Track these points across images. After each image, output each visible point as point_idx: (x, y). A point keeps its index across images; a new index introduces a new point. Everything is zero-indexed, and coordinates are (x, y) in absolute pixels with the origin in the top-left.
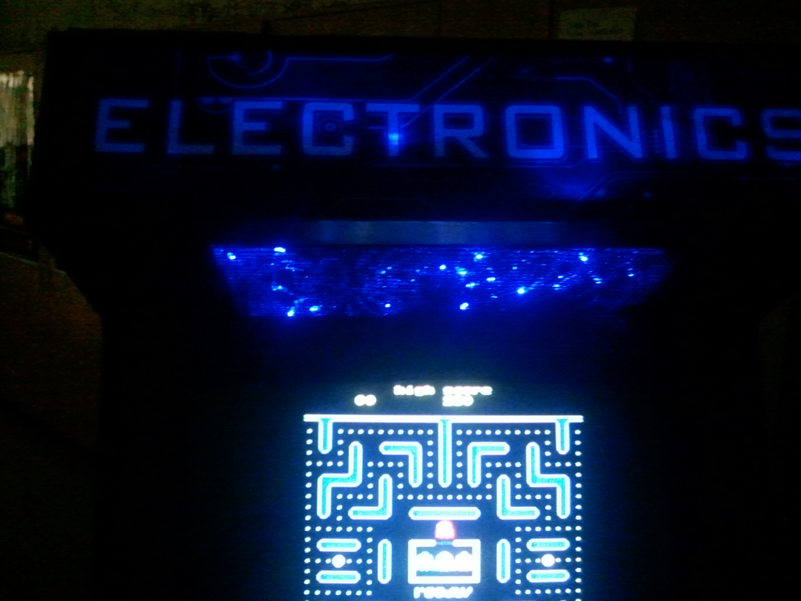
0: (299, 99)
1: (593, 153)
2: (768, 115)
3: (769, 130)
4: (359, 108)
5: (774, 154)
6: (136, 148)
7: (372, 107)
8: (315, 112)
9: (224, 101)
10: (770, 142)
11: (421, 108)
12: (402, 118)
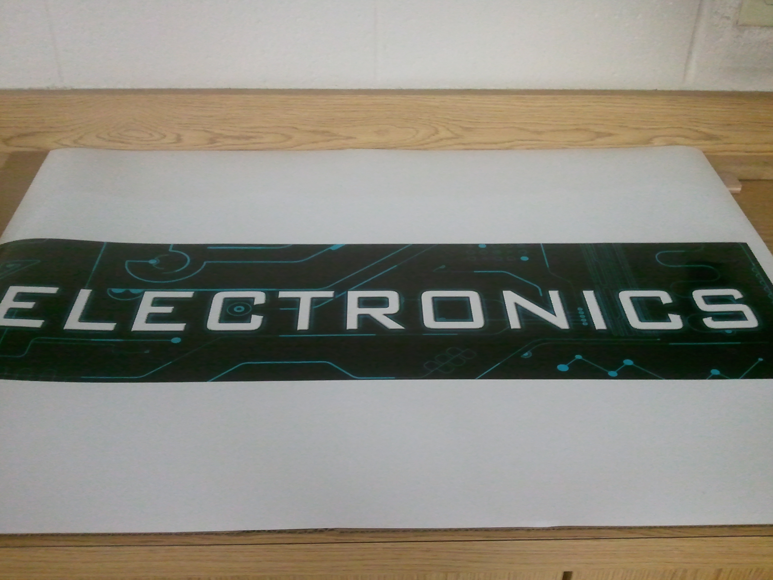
0: (211, 290)
1: (515, 324)
2: (698, 295)
3: (704, 307)
4: (272, 296)
7: (284, 294)
8: (225, 299)
9: (133, 291)
10: (707, 314)
11: (335, 294)
12: (315, 301)
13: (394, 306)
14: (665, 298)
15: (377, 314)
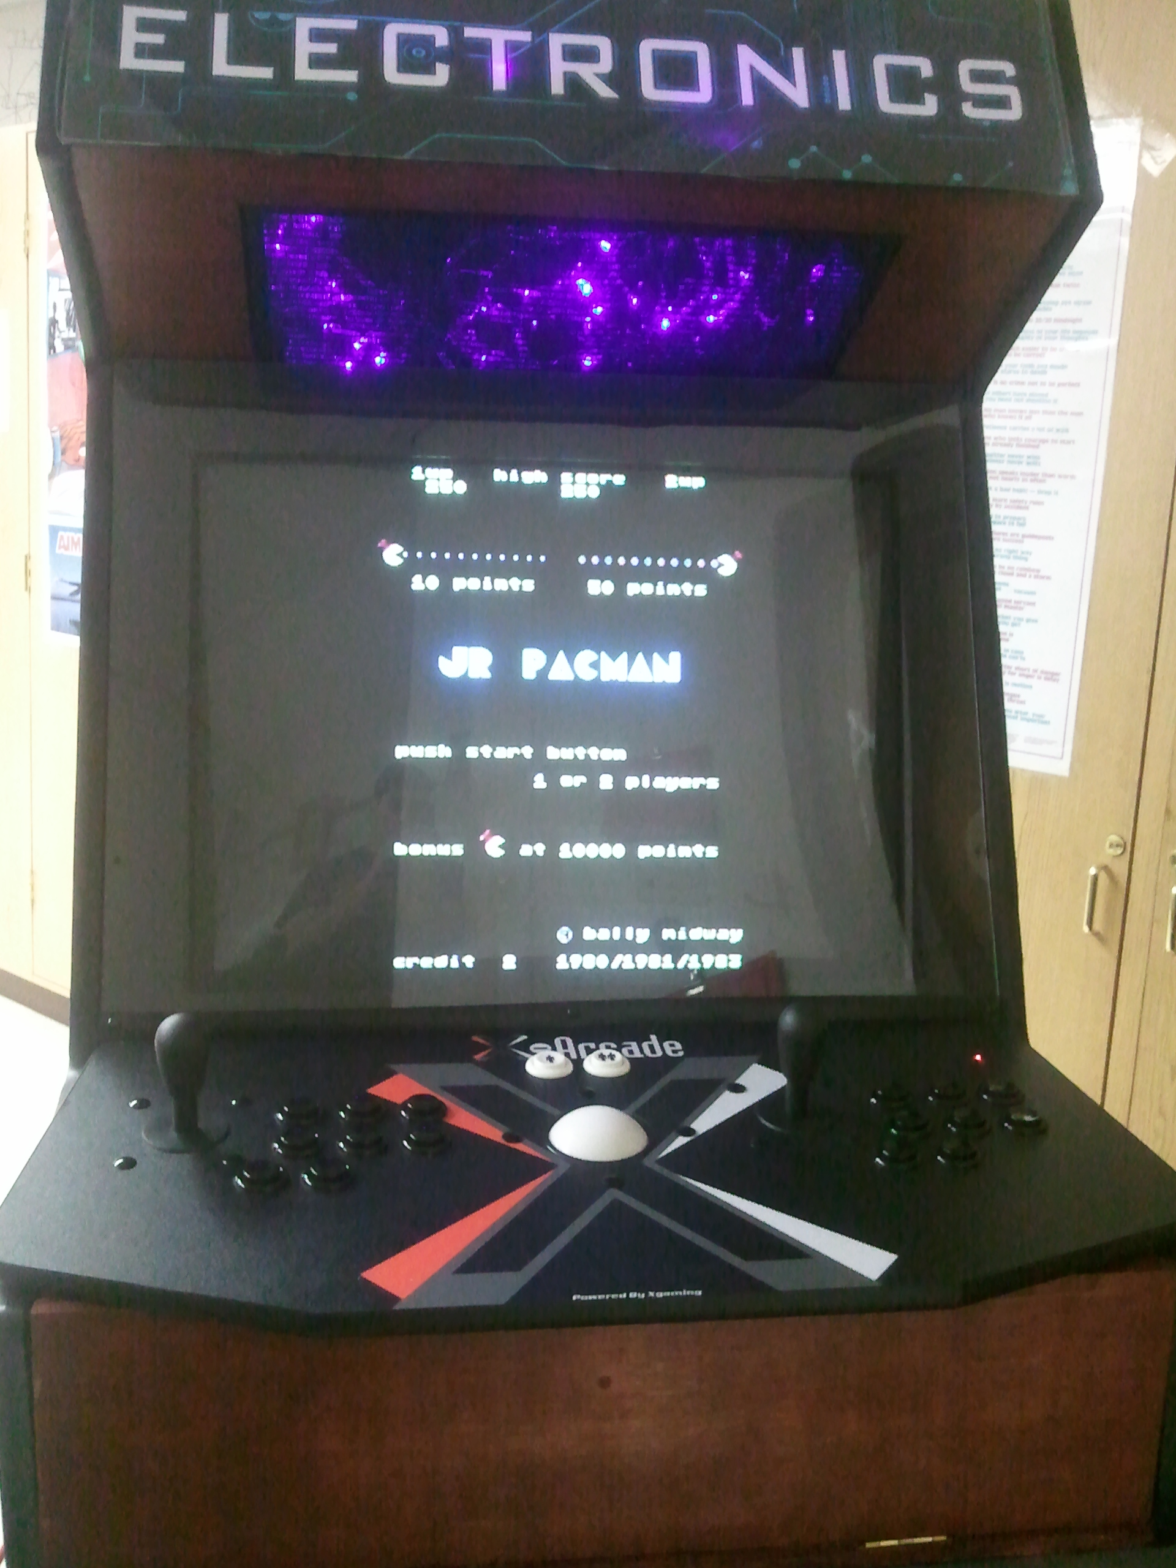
0: (378, 19)
1: (747, 98)
2: (965, 67)
3: (967, 86)
4: (455, 34)
5: (968, 110)
6: (177, 67)
7: (471, 32)
8: (399, 36)
9: (283, 16)
10: (967, 97)
11: (533, 37)
12: (511, 47)
13: (606, 64)
14: (925, 68)
15: (587, 72)
